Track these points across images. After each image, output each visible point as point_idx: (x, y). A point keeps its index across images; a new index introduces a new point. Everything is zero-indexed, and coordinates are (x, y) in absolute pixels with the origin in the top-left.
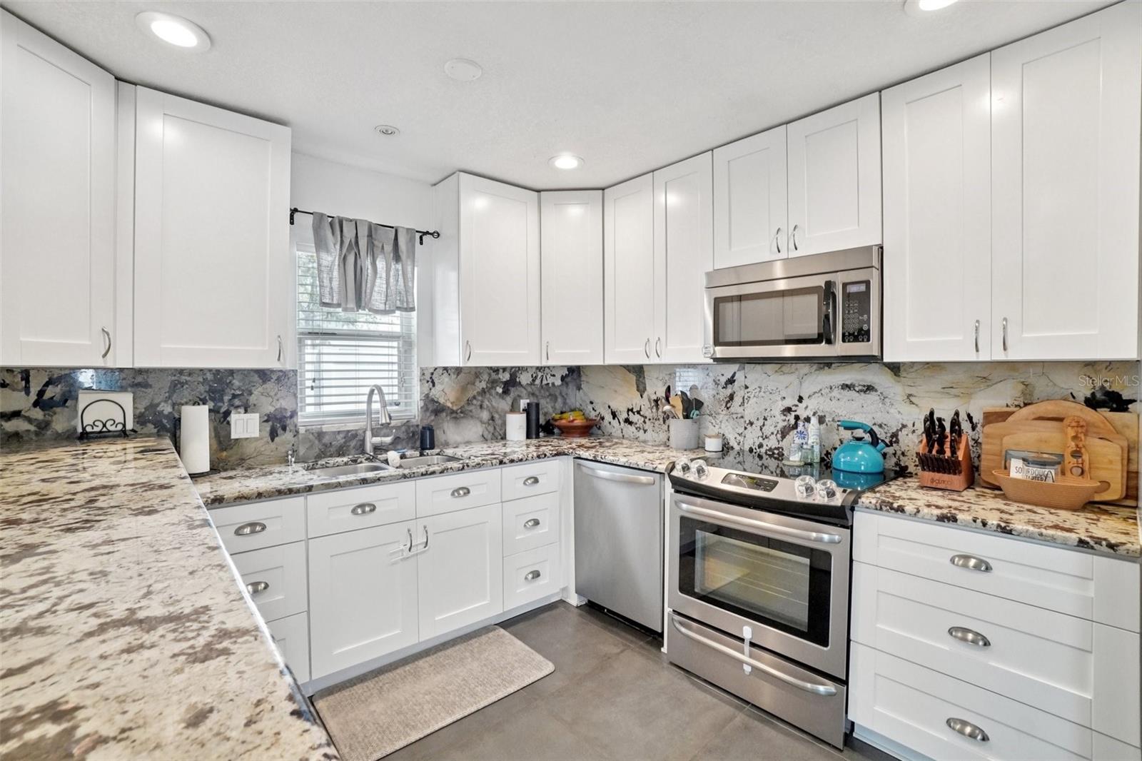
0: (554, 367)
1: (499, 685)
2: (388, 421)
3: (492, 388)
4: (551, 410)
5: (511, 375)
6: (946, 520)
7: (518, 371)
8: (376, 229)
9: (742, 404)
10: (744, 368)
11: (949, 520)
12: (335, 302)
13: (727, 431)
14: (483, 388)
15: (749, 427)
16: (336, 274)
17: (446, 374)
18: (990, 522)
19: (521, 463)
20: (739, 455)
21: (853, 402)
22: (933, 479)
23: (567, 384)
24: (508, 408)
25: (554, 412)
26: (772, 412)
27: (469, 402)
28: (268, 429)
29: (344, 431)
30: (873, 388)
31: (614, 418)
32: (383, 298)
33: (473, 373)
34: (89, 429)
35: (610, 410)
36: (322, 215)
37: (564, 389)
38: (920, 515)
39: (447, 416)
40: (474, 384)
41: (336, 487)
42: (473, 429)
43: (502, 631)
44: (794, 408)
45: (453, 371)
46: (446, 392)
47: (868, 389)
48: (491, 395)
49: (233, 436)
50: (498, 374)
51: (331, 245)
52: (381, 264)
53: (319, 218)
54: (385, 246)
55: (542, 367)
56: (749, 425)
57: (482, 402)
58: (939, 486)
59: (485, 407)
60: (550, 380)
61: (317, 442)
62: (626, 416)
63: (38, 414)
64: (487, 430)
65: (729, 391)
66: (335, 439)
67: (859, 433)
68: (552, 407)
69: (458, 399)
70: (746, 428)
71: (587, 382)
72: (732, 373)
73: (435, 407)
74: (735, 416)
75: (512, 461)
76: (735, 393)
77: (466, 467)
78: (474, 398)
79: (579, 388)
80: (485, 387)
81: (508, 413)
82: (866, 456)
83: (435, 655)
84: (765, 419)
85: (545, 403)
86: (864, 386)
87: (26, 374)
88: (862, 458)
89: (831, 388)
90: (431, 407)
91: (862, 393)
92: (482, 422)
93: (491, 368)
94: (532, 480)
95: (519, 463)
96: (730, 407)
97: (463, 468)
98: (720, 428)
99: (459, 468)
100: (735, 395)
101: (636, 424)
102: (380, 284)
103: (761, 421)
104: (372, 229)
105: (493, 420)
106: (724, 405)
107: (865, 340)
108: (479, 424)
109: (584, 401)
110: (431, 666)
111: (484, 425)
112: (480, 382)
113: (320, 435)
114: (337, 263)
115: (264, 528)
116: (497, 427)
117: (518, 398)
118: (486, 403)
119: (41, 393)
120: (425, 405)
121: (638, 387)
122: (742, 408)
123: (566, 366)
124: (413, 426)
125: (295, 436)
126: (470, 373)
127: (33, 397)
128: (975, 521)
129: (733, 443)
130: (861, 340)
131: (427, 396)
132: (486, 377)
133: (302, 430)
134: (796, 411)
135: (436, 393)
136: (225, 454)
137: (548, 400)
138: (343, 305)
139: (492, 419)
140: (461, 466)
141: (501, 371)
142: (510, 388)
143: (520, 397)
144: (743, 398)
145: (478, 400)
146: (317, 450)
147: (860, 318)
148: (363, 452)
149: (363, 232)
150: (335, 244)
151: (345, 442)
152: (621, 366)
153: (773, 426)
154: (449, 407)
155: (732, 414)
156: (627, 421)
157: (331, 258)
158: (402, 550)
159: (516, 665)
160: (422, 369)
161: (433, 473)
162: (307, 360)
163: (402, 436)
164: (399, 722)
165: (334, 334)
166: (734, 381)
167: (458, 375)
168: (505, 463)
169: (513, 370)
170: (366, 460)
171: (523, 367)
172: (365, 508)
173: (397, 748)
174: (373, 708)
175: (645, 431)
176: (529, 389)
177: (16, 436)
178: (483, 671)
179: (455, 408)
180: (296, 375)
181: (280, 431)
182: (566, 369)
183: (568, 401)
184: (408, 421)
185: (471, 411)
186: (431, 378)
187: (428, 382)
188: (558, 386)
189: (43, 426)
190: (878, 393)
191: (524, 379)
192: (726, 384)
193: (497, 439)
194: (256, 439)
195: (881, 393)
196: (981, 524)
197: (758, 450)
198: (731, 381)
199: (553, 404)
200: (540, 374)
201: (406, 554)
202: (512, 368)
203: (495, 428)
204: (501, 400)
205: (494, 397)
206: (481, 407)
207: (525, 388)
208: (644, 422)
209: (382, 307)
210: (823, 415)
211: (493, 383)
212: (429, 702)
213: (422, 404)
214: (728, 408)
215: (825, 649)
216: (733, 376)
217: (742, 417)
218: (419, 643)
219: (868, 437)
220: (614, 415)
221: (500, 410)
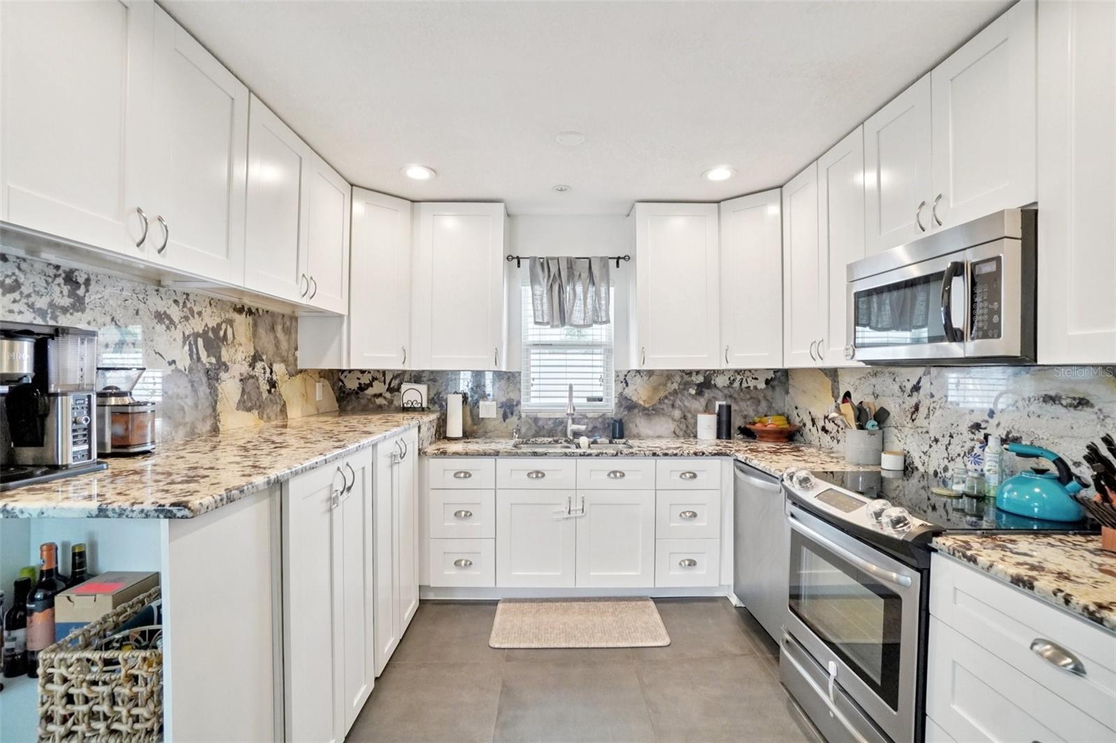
0: (756, 370)
1: (615, 638)
2: (572, 412)
3: (684, 389)
4: (751, 413)
5: (704, 377)
6: (1021, 585)
7: (713, 374)
8: (575, 262)
9: (927, 417)
10: (929, 373)
11: (1024, 586)
12: (545, 321)
13: (911, 448)
14: (675, 389)
15: (934, 444)
16: (545, 300)
17: (638, 376)
18: (1074, 600)
19: (675, 457)
20: (924, 478)
21: (1058, 421)
23: (773, 387)
24: (701, 409)
25: (756, 415)
26: (959, 428)
27: (661, 401)
28: (502, 413)
29: (553, 418)
30: (1088, 402)
31: (813, 426)
32: (583, 315)
33: (665, 375)
34: (405, 405)
35: (810, 417)
36: (535, 258)
37: (769, 393)
39: (639, 412)
40: (666, 385)
41: (514, 455)
42: (664, 426)
43: (652, 603)
44: (983, 425)
45: (645, 373)
46: (639, 392)
47: (1080, 403)
48: (683, 395)
49: (481, 416)
50: (691, 376)
51: (541, 279)
52: (579, 289)
53: (533, 260)
54: (582, 274)
55: (741, 371)
56: (935, 443)
57: (674, 401)
59: (677, 406)
60: (752, 383)
61: (533, 425)
62: (823, 424)
63: (388, 395)
64: (679, 427)
65: (914, 400)
66: (547, 424)
67: (1046, 463)
68: (754, 411)
69: (650, 398)
70: (931, 446)
71: (793, 386)
72: (918, 379)
73: (628, 404)
74: (920, 430)
75: (666, 455)
76: (920, 402)
77: (619, 454)
78: (666, 397)
79: (787, 393)
80: (677, 388)
81: (700, 413)
82: (1045, 496)
83: (589, 603)
84: (951, 436)
85: (745, 406)
86: (1074, 399)
87: (384, 373)
88: (1037, 497)
89: (1029, 401)
90: (624, 403)
91: (1072, 409)
92: (674, 420)
93: (683, 371)
94: (692, 475)
95: (673, 457)
96: (915, 419)
97: (617, 455)
98: (905, 443)
99: (613, 454)
100: (920, 405)
101: (831, 433)
102: (579, 304)
103: (947, 438)
104: (571, 263)
105: (686, 419)
106: (910, 416)
107: (996, 336)
108: (670, 421)
109: (791, 406)
110: (580, 608)
111: (676, 423)
112: (673, 383)
113: (536, 420)
114: (545, 292)
115: (470, 476)
116: (689, 426)
117: (713, 400)
118: (678, 403)
119: (390, 384)
120: (619, 401)
121: (833, 392)
122: (927, 420)
123: (772, 369)
124: (608, 418)
125: (519, 419)
126: (662, 375)
127: (387, 386)
128: (1055, 594)
129: (917, 463)
130: (990, 336)
131: (621, 394)
132: (678, 379)
133: (523, 415)
134: (985, 428)
135: (629, 392)
136: (475, 427)
137: (749, 403)
138: (551, 323)
139: (685, 417)
140: (615, 452)
141: (694, 374)
142: (704, 390)
143: (716, 399)
144: (929, 409)
145: (670, 400)
146: (534, 431)
147: (990, 306)
148: (565, 435)
149: (564, 266)
150: (544, 279)
151: (554, 427)
152: (820, 369)
153: (960, 446)
154: (641, 405)
155: (918, 427)
156: (824, 429)
157: (541, 289)
158: (563, 511)
159: (640, 630)
160: (617, 372)
161: (590, 455)
162: (532, 364)
163: (599, 425)
164: (533, 633)
165: (551, 345)
166: (919, 388)
167: (650, 377)
168: (658, 455)
169: (708, 373)
170: (565, 441)
171: (718, 371)
172: (539, 474)
173: (522, 647)
174: (525, 619)
175: (838, 441)
176: (726, 391)
177: (380, 407)
178: (612, 625)
179: (647, 406)
180: (520, 375)
181: (509, 415)
182: (772, 372)
183: (773, 405)
184: (603, 415)
185: (663, 409)
186: (625, 379)
187: (622, 382)
188: (761, 389)
189: (391, 402)
190: (1096, 409)
191: (721, 381)
192: (912, 391)
193: (690, 436)
194: (494, 419)
195: (1100, 410)
196: (1063, 600)
197: (943, 475)
198: (916, 388)
199: (754, 407)
200: (739, 378)
201: (566, 515)
202: (706, 371)
203: (687, 426)
204: (694, 400)
205: (687, 398)
206: (673, 406)
207: (721, 391)
208: (838, 431)
209: (581, 322)
210: (1019, 436)
211: (686, 385)
212: (559, 629)
213: (617, 401)
214: (913, 420)
215: (895, 713)
216: (919, 382)
217: (927, 432)
218: (575, 589)
219: (1054, 470)
220: (814, 423)
221: (693, 410)
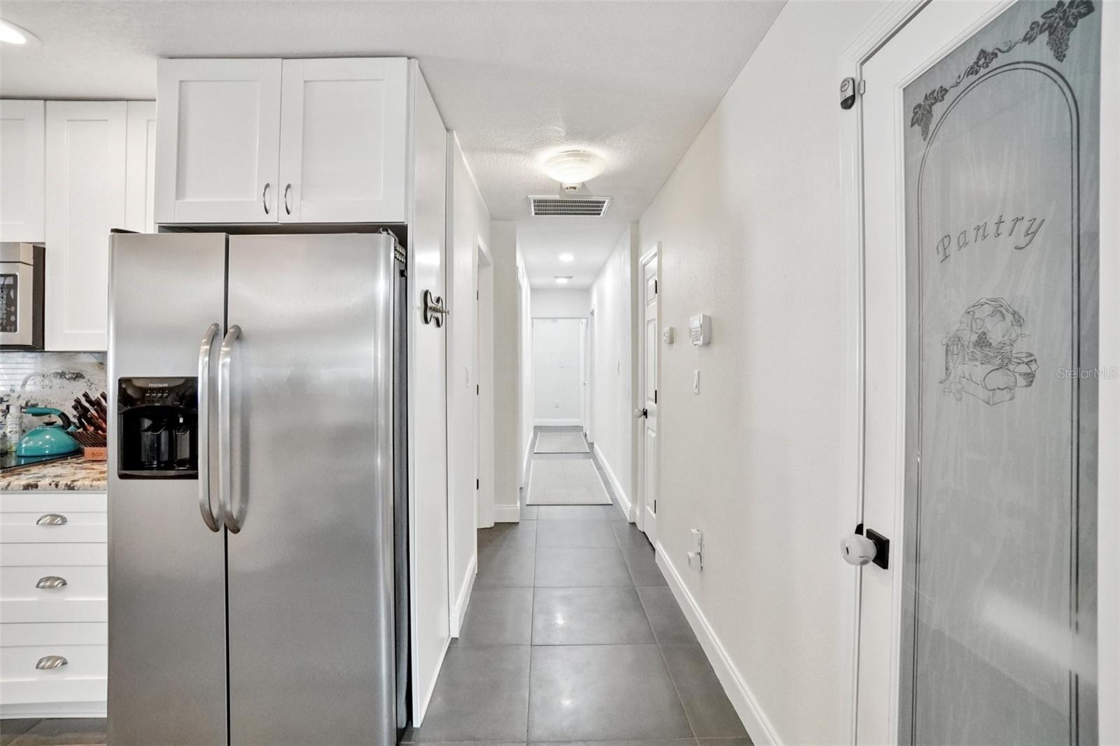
6: (30, 488)
11: (32, 488)
18: (61, 483)
21: (64, 389)
22: (93, 453)
30: (82, 375)
38: (10, 488)
44: (5, 399)
47: (76, 377)
58: (98, 459)
82: (53, 439)
86: (74, 374)
88: (48, 442)
89: (43, 377)
91: (72, 381)
107: (13, 330)
128: (51, 484)
130: (9, 330)
134: (7, 401)
147: (8, 309)
190: (86, 380)
195: (88, 380)
210: (35, 403)
219: (60, 422)
